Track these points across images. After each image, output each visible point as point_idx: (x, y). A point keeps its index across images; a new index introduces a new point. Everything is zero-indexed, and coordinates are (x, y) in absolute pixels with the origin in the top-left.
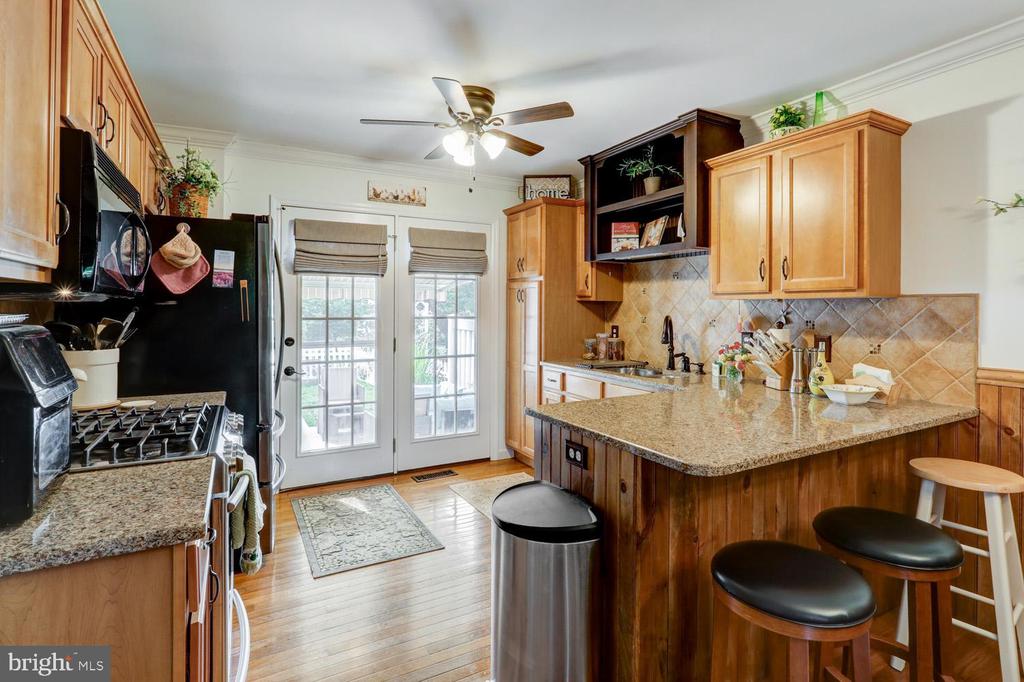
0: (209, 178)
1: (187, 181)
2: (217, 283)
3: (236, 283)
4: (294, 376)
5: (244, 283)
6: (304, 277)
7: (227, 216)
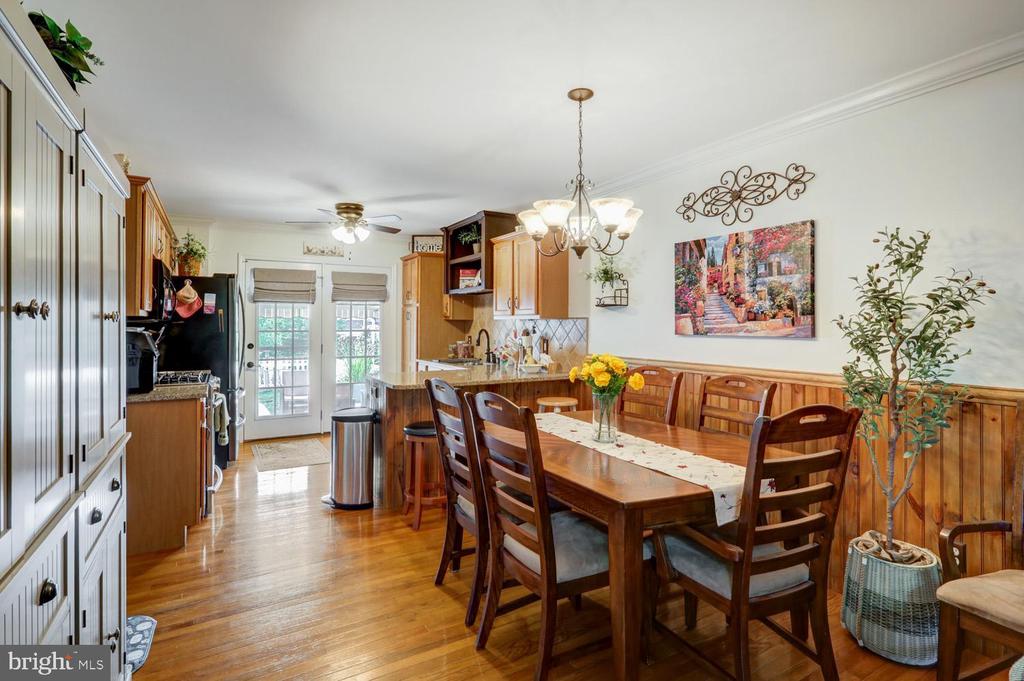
0: (202, 251)
1: (188, 253)
2: (206, 311)
3: (216, 312)
4: (253, 368)
5: (221, 311)
6: (260, 304)
7: (211, 275)
